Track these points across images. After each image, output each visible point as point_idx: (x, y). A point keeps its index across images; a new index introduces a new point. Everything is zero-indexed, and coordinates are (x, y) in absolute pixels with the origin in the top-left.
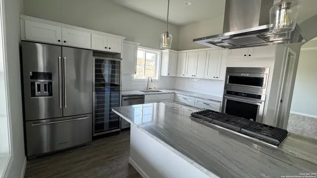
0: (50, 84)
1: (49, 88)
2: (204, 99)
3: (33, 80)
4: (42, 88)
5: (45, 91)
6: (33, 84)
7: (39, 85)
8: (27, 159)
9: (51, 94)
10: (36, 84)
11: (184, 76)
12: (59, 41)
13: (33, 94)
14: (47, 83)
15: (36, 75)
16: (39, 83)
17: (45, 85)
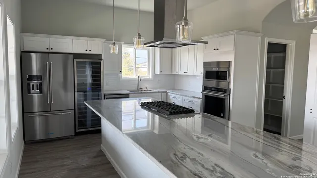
0: (41, 84)
1: (40, 87)
2: (189, 97)
3: (29, 81)
4: (35, 87)
5: (37, 90)
6: (29, 84)
7: (33, 85)
8: (25, 144)
9: (41, 92)
10: (31, 84)
11: (177, 73)
12: (47, 49)
13: (29, 92)
14: (38, 84)
15: (31, 78)
16: (33, 83)
17: (37, 85)
